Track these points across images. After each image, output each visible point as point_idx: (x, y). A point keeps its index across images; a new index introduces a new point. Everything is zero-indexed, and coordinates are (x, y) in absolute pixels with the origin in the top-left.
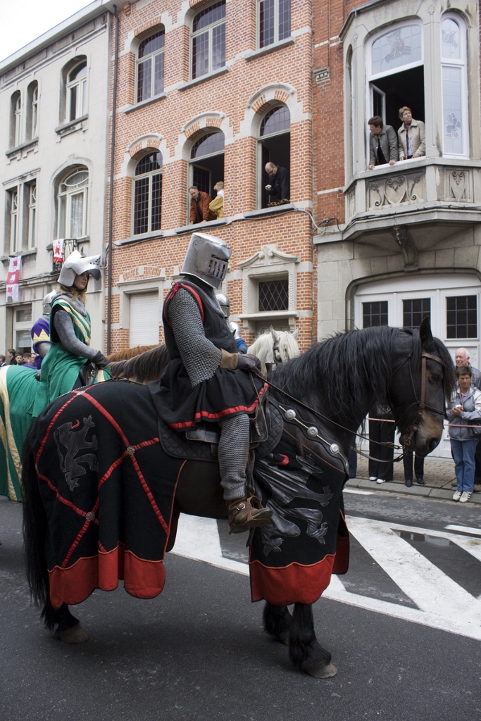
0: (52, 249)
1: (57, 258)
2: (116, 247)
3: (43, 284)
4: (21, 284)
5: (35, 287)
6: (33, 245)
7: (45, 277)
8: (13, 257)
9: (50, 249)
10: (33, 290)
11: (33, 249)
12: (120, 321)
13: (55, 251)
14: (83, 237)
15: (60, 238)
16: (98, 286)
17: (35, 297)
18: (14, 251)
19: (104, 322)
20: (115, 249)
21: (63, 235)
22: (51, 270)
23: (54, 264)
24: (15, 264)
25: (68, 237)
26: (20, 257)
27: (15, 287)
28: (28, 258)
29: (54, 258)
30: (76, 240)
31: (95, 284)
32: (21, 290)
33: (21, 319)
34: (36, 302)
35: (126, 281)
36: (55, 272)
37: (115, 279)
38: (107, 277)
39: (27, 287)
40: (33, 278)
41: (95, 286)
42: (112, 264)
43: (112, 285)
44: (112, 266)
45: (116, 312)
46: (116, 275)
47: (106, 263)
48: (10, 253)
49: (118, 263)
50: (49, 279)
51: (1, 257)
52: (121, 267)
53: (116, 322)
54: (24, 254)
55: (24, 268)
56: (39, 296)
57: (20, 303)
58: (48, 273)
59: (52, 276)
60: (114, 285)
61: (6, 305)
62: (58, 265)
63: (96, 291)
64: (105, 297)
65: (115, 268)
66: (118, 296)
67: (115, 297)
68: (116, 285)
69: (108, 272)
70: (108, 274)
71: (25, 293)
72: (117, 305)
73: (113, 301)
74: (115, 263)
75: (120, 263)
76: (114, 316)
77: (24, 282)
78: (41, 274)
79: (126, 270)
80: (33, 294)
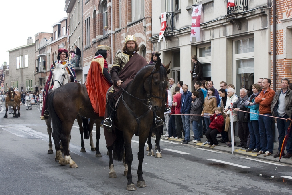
3: (220, 25)
4: (202, 27)
5: (213, 28)
7: (221, 20)
8: (195, 5)
10: (212, 31)
12: (285, 52)
16: (265, 23)
17: (213, 37)
18: (197, 1)
19: (270, 53)
22: (225, 14)
23: (228, 8)
24: (197, 11)
26: (201, 6)
27: (197, 29)
28: (207, 5)
29: (228, 3)
31: (262, 22)
32: (202, 32)
33: (203, 54)
34: (214, 40)
35: (288, 18)
36: (229, 15)
37: (279, 17)
38: (272, 15)
39: (207, 29)
40: (212, 21)
41: (262, 24)
42: (276, 4)
43: (276, 22)
44: (276, 6)
45: (281, 44)
46: (280, 14)
47: (271, 4)
48: (193, 3)
49: (281, 3)
50: (224, 21)
51: (186, 7)
52: (284, 6)
53: (281, 54)
54: (204, 3)
55: (204, 14)
56: (217, 36)
57: (202, 42)
58: (224, 17)
59: (227, 19)
60: (278, 22)
61: (192, 44)
62: (231, 9)
63: (263, 28)
64: (271, 32)
65: (279, 7)
66: (282, 31)
67: (280, 32)
68: (280, 21)
69: (272, 11)
70: (272, 13)
71: (205, 34)
72: (281, 39)
73: (277, 35)
74: (279, 3)
75: (283, 3)
76: (278, 49)
77: (205, 25)
78: (218, 18)
79: (289, 8)
80: (212, 34)
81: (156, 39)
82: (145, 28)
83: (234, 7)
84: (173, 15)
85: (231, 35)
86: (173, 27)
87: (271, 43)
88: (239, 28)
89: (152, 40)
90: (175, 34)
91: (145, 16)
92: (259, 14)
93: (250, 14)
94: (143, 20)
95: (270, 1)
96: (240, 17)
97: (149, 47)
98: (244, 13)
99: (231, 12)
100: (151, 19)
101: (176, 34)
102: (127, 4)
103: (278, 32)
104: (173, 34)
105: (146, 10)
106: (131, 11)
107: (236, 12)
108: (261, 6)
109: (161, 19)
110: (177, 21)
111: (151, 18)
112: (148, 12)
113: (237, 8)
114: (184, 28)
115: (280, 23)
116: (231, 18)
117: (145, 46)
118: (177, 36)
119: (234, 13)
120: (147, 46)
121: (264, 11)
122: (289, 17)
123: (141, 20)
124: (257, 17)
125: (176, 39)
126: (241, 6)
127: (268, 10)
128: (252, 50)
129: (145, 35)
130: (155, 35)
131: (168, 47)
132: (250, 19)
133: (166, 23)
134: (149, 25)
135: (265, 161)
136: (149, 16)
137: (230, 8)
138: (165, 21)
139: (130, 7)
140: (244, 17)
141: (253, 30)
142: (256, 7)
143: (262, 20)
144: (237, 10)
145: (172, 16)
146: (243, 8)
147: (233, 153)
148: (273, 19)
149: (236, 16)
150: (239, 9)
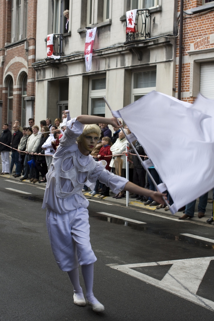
0: (125, 20)
1: (130, 29)
2: (187, 16)
3: (117, 54)
4: (96, 54)
5: (109, 57)
6: (108, 17)
7: (119, 47)
8: (89, 28)
9: (123, 20)
10: (108, 60)
11: (108, 20)
12: (191, 90)
13: (128, 22)
14: (155, 7)
15: (132, 9)
16: (169, 55)
17: (109, 67)
18: (90, 23)
19: (174, 90)
20: (186, 18)
21: (136, 6)
22: (124, 40)
23: (127, 34)
24: (91, 34)
25: (140, 7)
26: (95, 29)
27: (89, 57)
28: (103, 29)
29: (127, 28)
30: (149, 10)
31: (167, 53)
32: (95, 60)
33: (96, 87)
34: (111, 72)
35: (197, 50)
36: (128, 42)
37: (186, 48)
38: (178, 46)
39: (102, 57)
40: (108, 48)
41: (166, 55)
42: (183, 33)
43: (183, 54)
44: (183, 35)
45: (187, 80)
46: (187, 44)
47: (177, 33)
48: (86, 25)
49: (189, 32)
50: (122, 49)
51: (78, 29)
52: (192, 36)
53: (187, 91)
54: (100, 25)
55: (99, 39)
56: (113, 66)
57: (95, 72)
58: (122, 43)
59: (125, 47)
60: (185, 54)
61: (83, 74)
62: (131, 35)
63: (167, 60)
64: (176, 66)
65: (186, 37)
66: (188, 65)
67: (186, 66)
68: (187, 53)
69: (179, 41)
70: (179, 43)
71: (99, 62)
72: (187, 74)
73: (184, 69)
74: (186, 32)
75: (191, 32)
76: (184, 85)
77: (99, 52)
78: (115, 45)
79: (197, 38)
80: (108, 64)
81: (41, 65)
82: (27, 51)
83: (134, 33)
84: (62, 37)
85: (130, 66)
86: (61, 52)
87: (176, 78)
88: (139, 58)
89: (36, 66)
90: (63, 61)
91: (28, 37)
92: (163, 43)
93: (152, 43)
94: (25, 42)
95: (176, 29)
96: (141, 45)
97: (31, 75)
98: (146, 41)
99: (131, 39)
100: (35, 41)
101: (65, 60)
102: (6, 21)
103: (185, 66)
104: (62, 61)
105: (29, 30)
106: (11, 29)
107: (136, 39)
108: (165, 33)
109: (46, 41)
110: (67, 45)
111: (35, 39)
112: (32, 32)
113: (138, 35)
114: (75, 54)
115: (186, 55)
116: (130, 47)
117: (26, 73)
118: (66, 63)
119: (134, 41)
120: (28, 74)
121: (168, 40)
122: (198, 48)
123: (22, 42)
124: (161, 47)
125: (65, 67)
126: (143, 33)
127: (173, 39)
128: (154, 84)
129: (26, 60)
130: (39, 61)
131: (54, 76)
132: (153, 49)
133: (53, 47)
134: (31, 48)
135: (164, 216)
136: (32, 37)
137: (130, 33)
138: (52, 45)
139: (9, 25)
140: (146, 45)
141: (156, 61)
142: (160, 35)
143: (166, 50)
144: (138, 37)
145: (61, 39)
146: (144, 35)
147: (127, 206)
148: (178, 50)
149: (137, 44)
150: (140, 36)
